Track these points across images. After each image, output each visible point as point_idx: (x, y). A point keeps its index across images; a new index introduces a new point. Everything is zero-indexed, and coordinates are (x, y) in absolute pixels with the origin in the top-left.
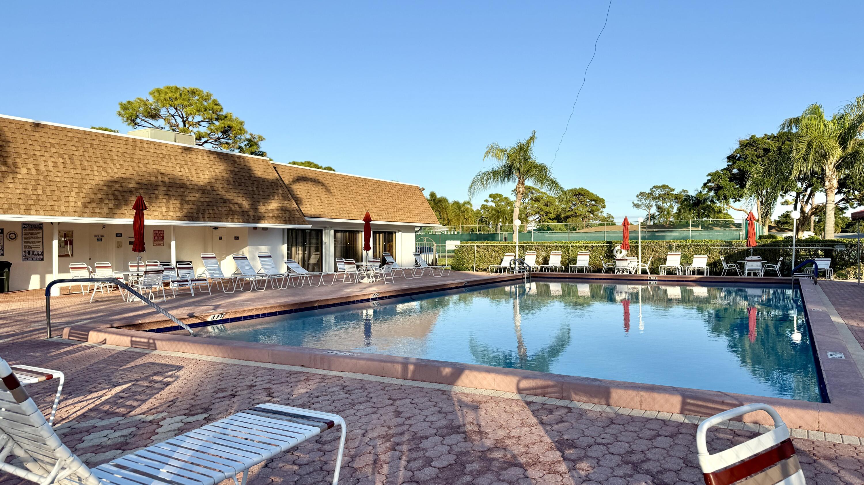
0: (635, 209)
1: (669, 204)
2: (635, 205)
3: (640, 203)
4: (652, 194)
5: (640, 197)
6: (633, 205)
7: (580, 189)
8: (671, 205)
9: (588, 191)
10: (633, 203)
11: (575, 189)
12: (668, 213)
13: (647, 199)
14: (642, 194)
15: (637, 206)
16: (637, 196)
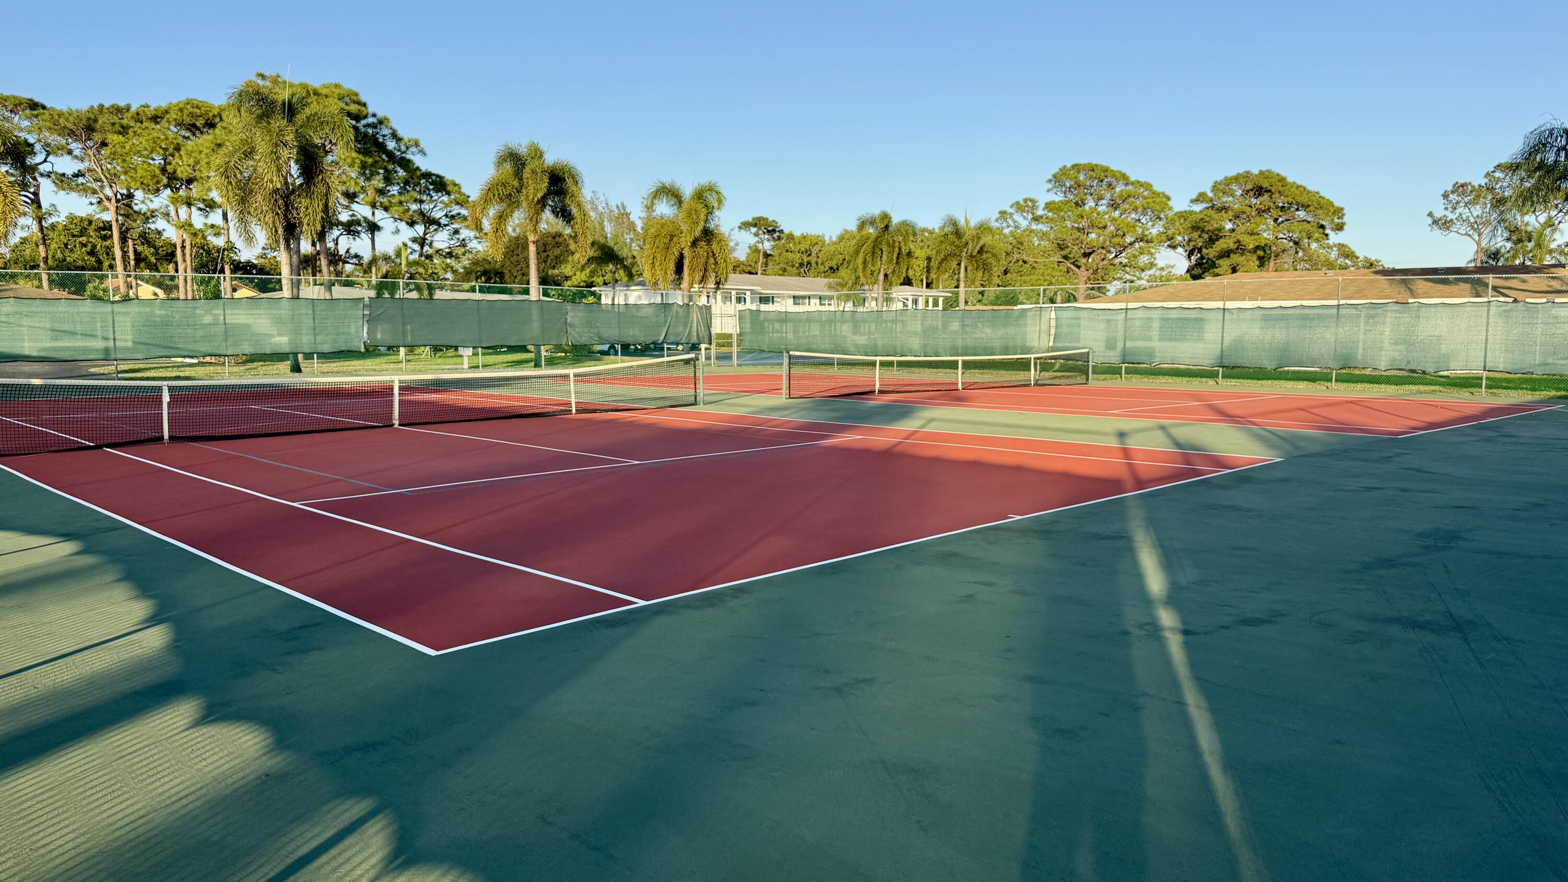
0: (1437, 232)
1: (1543, 218)
2: (1435, 222)
3: (1451, 216)
4: (1491, 189)
5: (1452, 197)
6: (1430, 220)
7: (1261, 173)
8: (1550, 218)
9: (1282, 180)
10: (1430, 214)
11: (1247, 175)
12: (1539, 245)
13: (1475, 202)
14: (1460, 188)
15: (1443, 224)
16: (1445, 196)
